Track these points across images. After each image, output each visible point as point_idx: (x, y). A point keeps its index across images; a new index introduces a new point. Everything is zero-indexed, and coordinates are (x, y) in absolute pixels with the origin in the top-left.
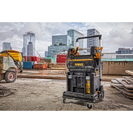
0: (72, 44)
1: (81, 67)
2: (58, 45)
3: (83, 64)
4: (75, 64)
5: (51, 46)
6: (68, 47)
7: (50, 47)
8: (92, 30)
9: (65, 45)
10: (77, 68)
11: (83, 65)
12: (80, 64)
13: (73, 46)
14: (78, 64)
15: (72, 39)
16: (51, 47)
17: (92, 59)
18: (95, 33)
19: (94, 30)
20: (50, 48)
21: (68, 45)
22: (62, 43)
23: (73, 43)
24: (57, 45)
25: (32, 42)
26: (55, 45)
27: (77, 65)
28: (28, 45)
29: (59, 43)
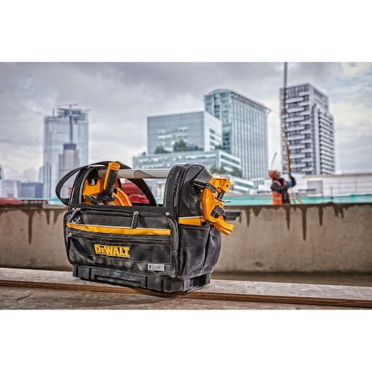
0: (224, 144)
1: (121, 264)
2: (171, 149)
3: (129, 252)
4: (96, 246)
5: (144, 154)
6: (207, 156)
7: (140, 158)
8: (297, 89)
9: (197, 149)
10: (104, 265)
11: (127, 255)
12: (116, 248)
13: (230, 153)
14: (109, 251)
15: (224, 126)
16: (145, 160)
17: (168, 232)
18: (308, 100)
19: (306, 87)
20: (141, 161)
21: (208, 148)
22: (185, 141)
23: (227, 139)
24: (166, 152)
25: (75, 141)
26: (160, 151)
27: (104, 253)
28: (62, 153)
29: (173, 143)
